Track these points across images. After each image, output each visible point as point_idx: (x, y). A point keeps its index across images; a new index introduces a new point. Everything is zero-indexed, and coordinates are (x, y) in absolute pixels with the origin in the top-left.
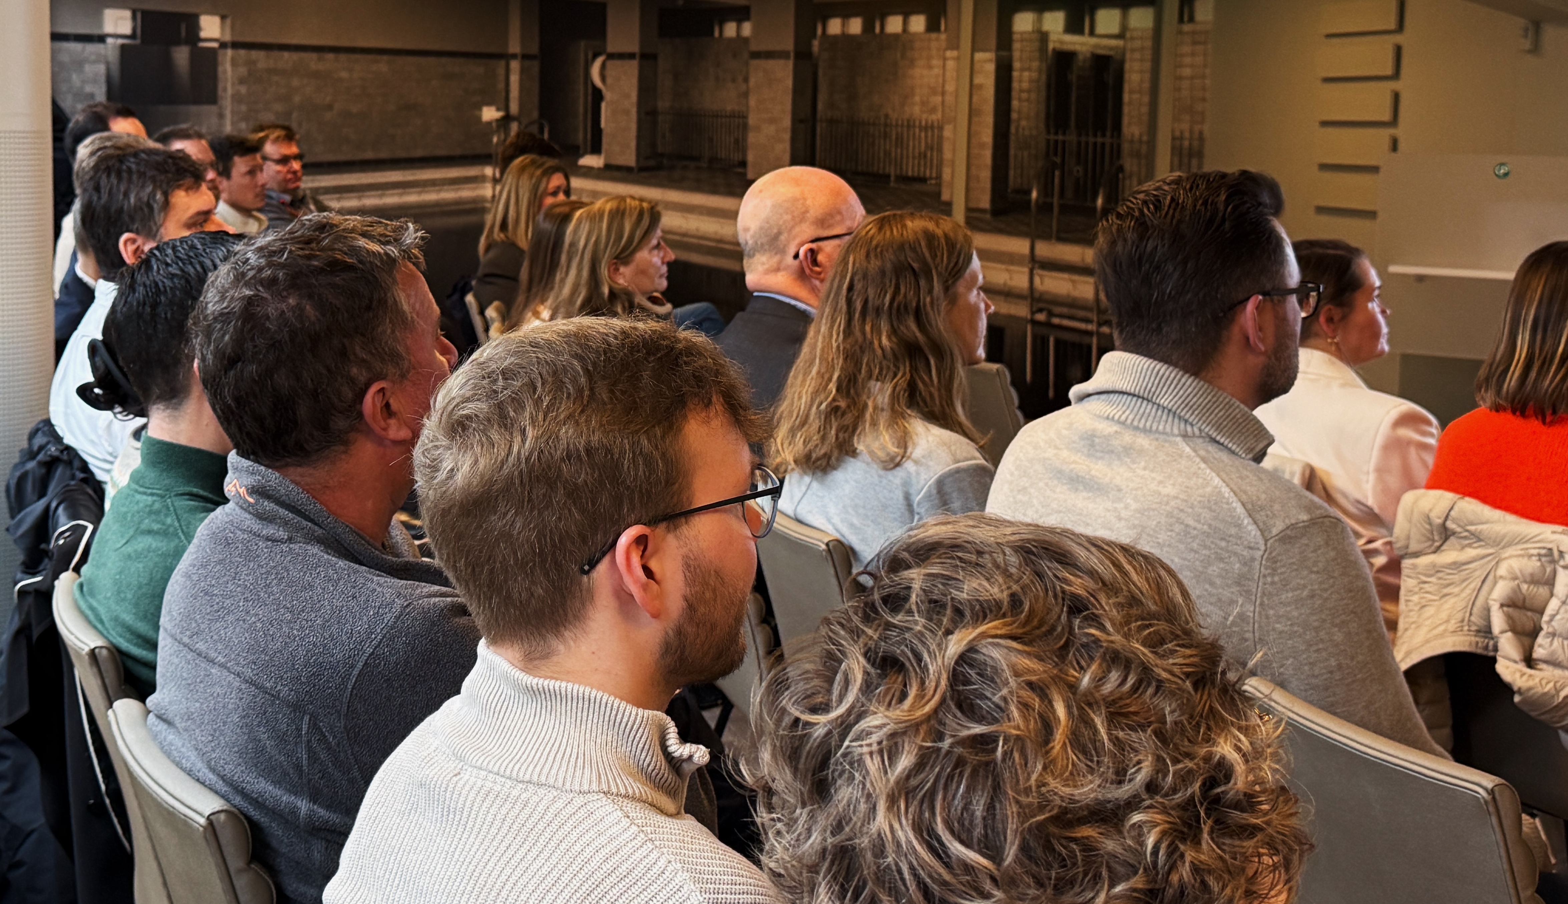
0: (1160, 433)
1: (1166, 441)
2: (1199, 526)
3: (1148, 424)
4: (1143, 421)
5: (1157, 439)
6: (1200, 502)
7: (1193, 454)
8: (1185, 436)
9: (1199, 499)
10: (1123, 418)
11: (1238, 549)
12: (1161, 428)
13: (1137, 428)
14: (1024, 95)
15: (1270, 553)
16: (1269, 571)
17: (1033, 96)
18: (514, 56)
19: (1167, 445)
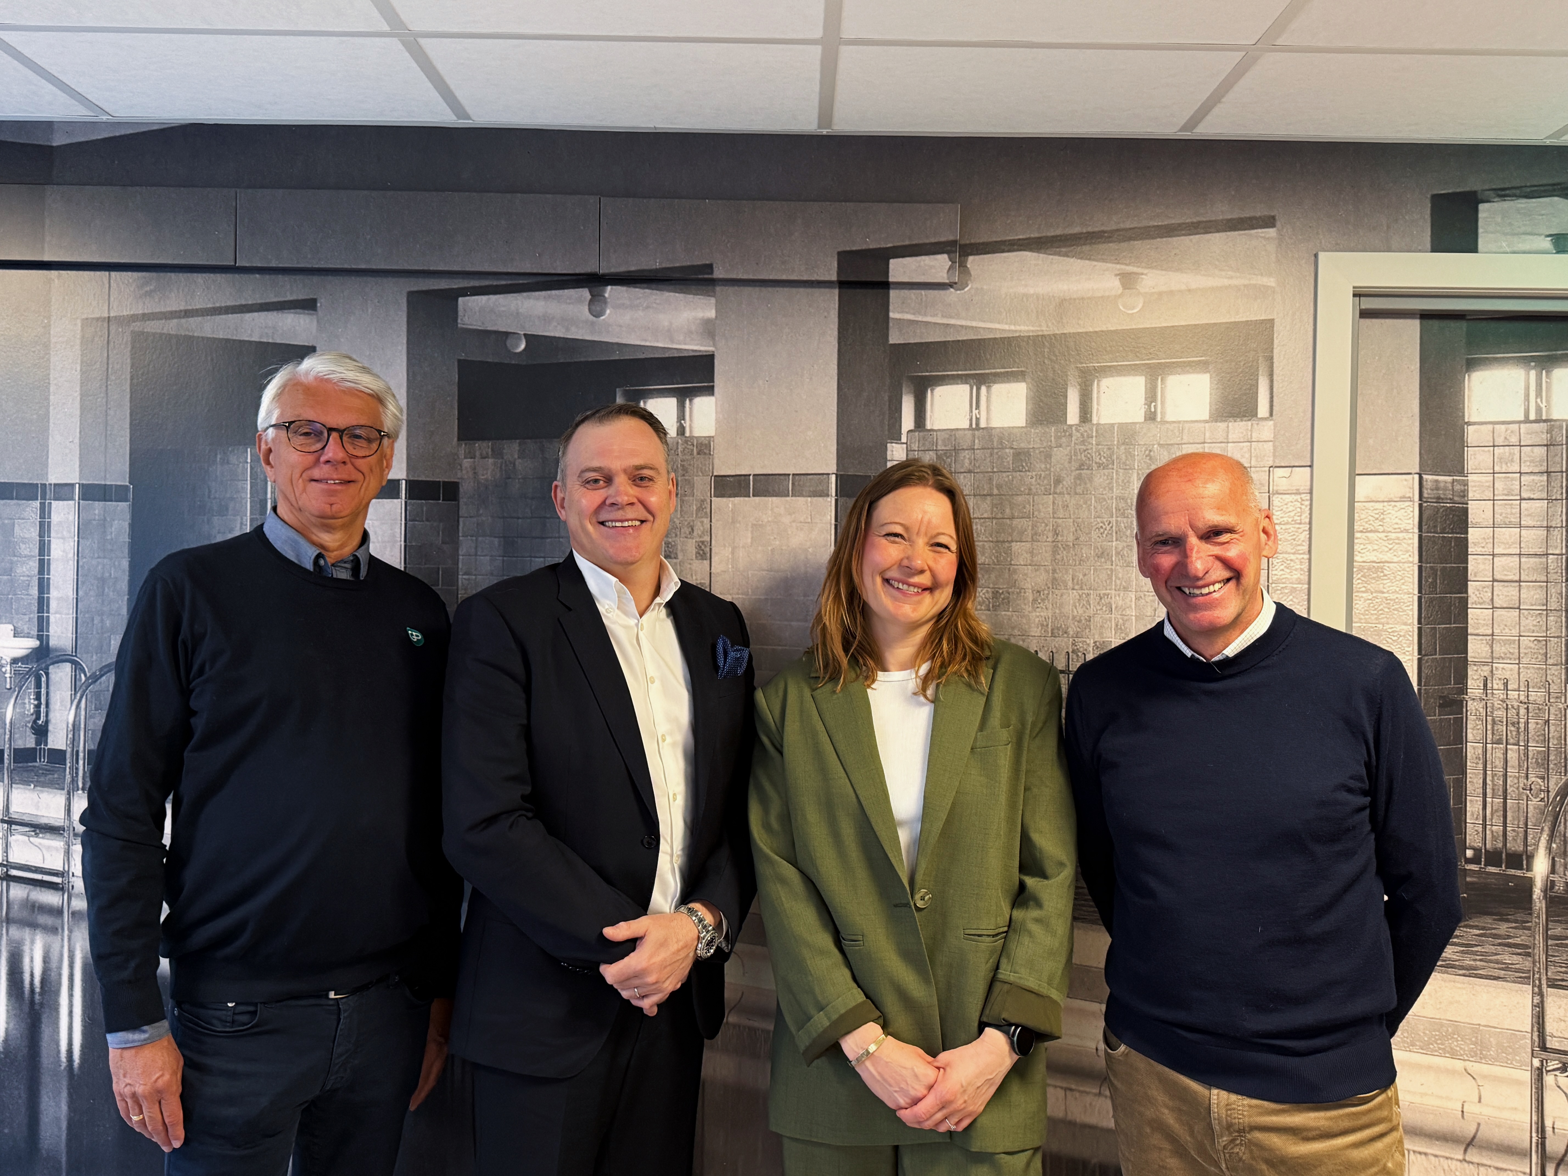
14: (1505, 594)
17: (1532, 595)
18: (62, 491)
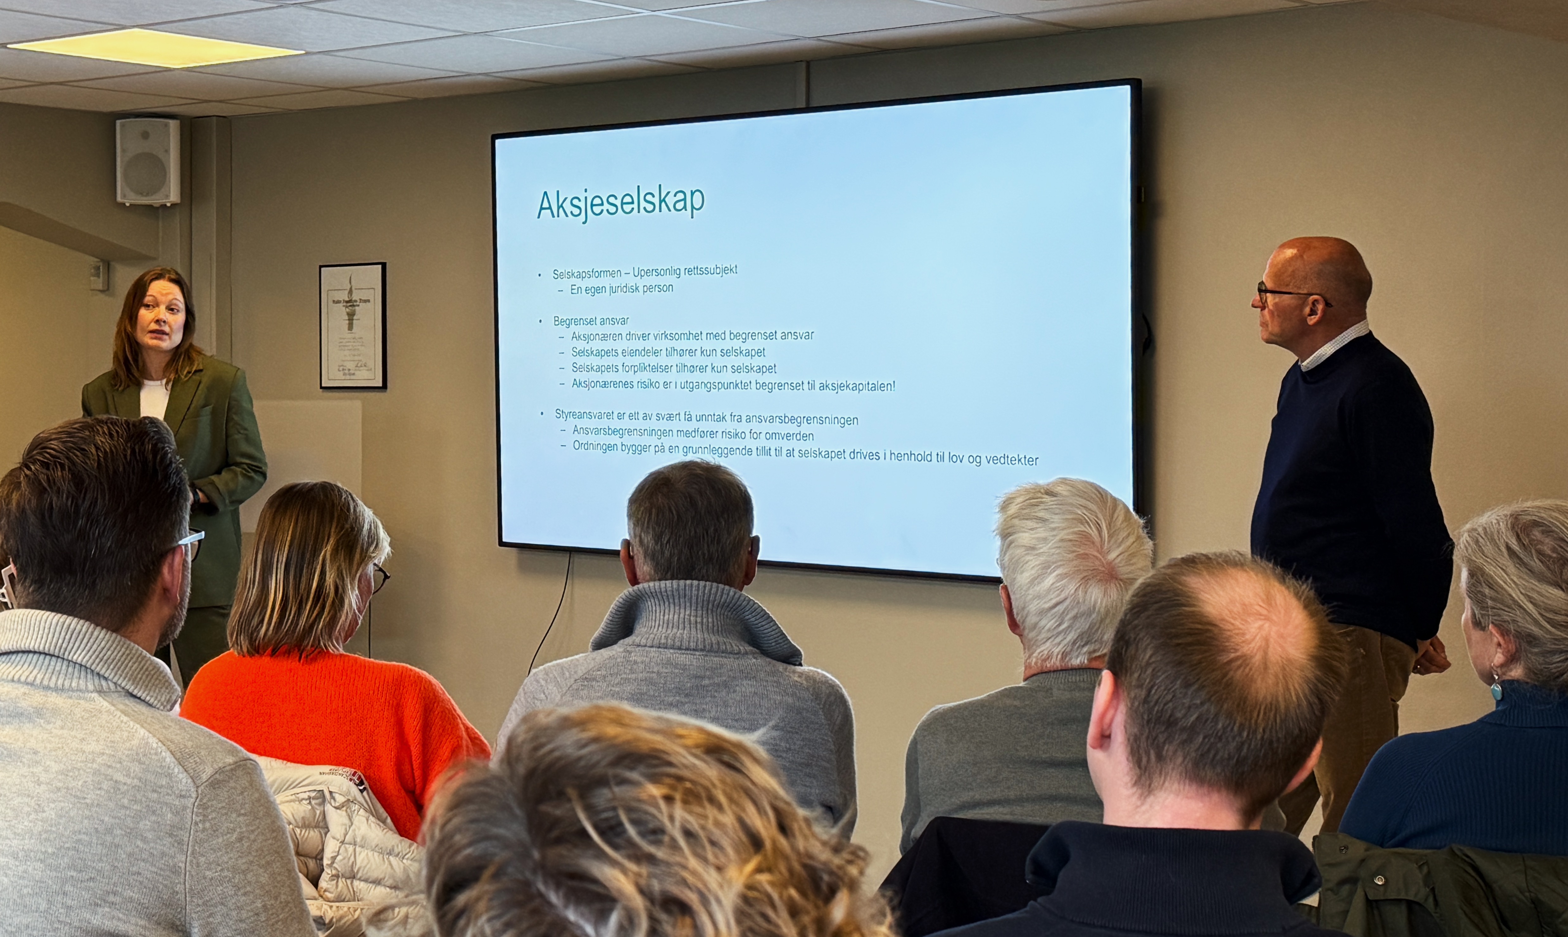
0: (73, 691)
1: (80, 698)
2: (129, 781)
3: (60, 682)
4: (54, 678)
5: (71, 698)
6: (127, 756)
7: (113, 708)
8: (100, 692)
9: (126, 752)
10: (31, 679)
11: (169, 799)
12: (74, 684)
13: (47, 688)
15: (201, 801)
16: (201, 818)
19: (82, 702)
